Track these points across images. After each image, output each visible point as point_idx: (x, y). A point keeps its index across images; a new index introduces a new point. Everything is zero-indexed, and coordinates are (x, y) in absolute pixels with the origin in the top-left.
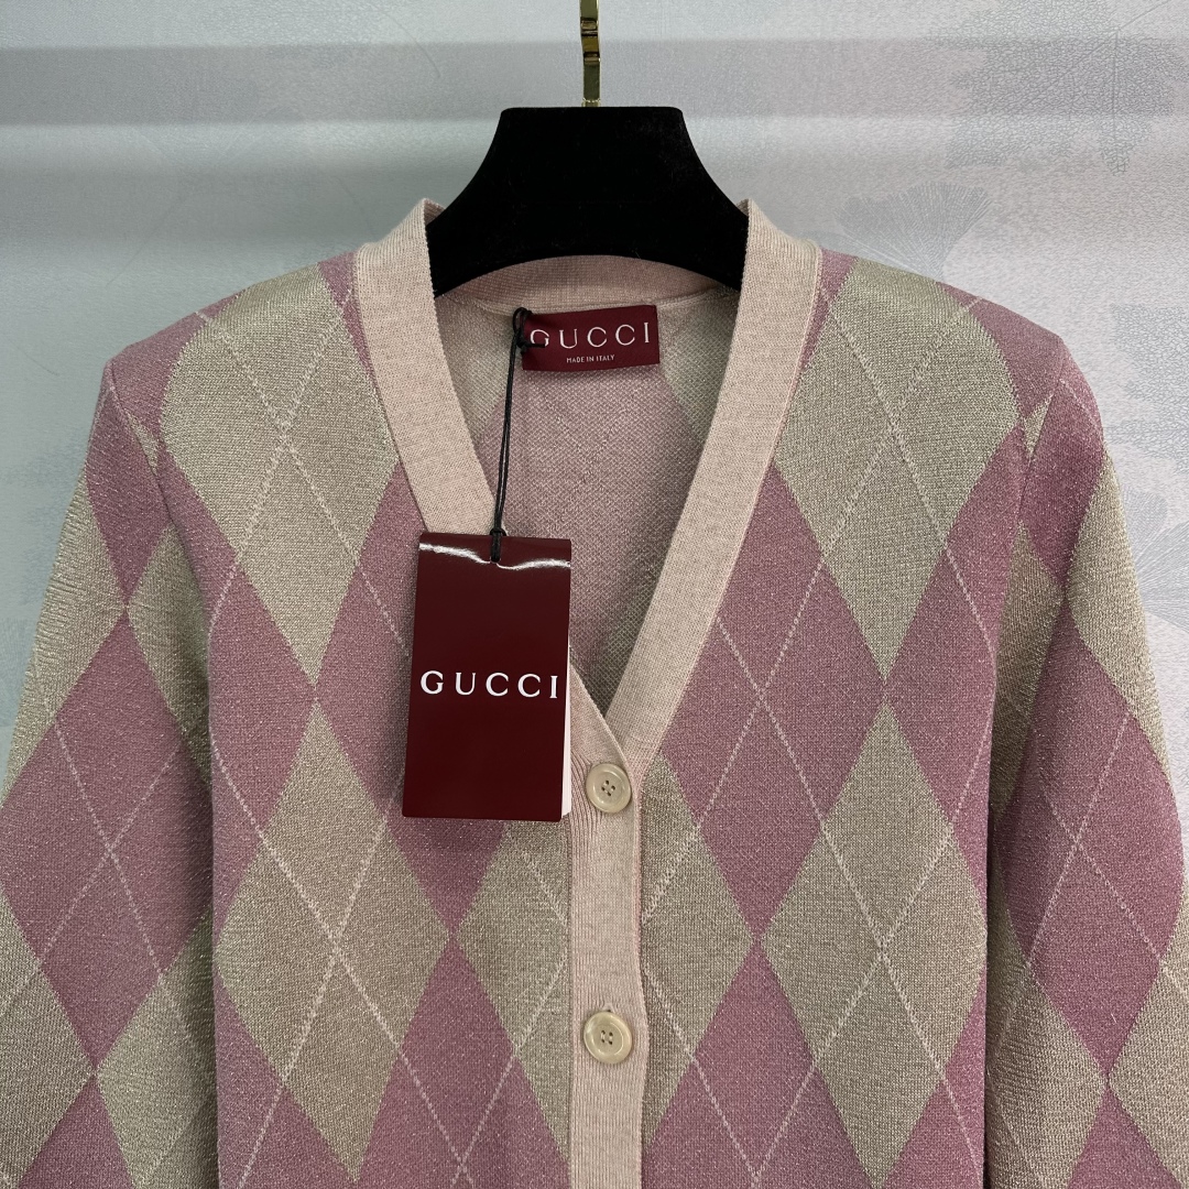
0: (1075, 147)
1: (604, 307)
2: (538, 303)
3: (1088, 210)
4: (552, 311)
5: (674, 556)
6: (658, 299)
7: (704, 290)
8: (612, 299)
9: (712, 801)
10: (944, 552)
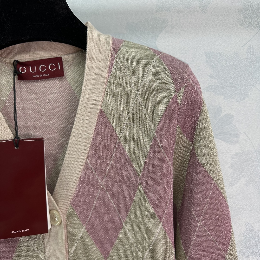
0: (192, 6)
1: (44, 58)
2: (22, 58)
3: (196, 24)
4: (27, 60)
5: (71, 140)
6: (62, 55)
7: (77, 52)
8: (47, 55)
9: (88, 219)
10: (155, 136)
